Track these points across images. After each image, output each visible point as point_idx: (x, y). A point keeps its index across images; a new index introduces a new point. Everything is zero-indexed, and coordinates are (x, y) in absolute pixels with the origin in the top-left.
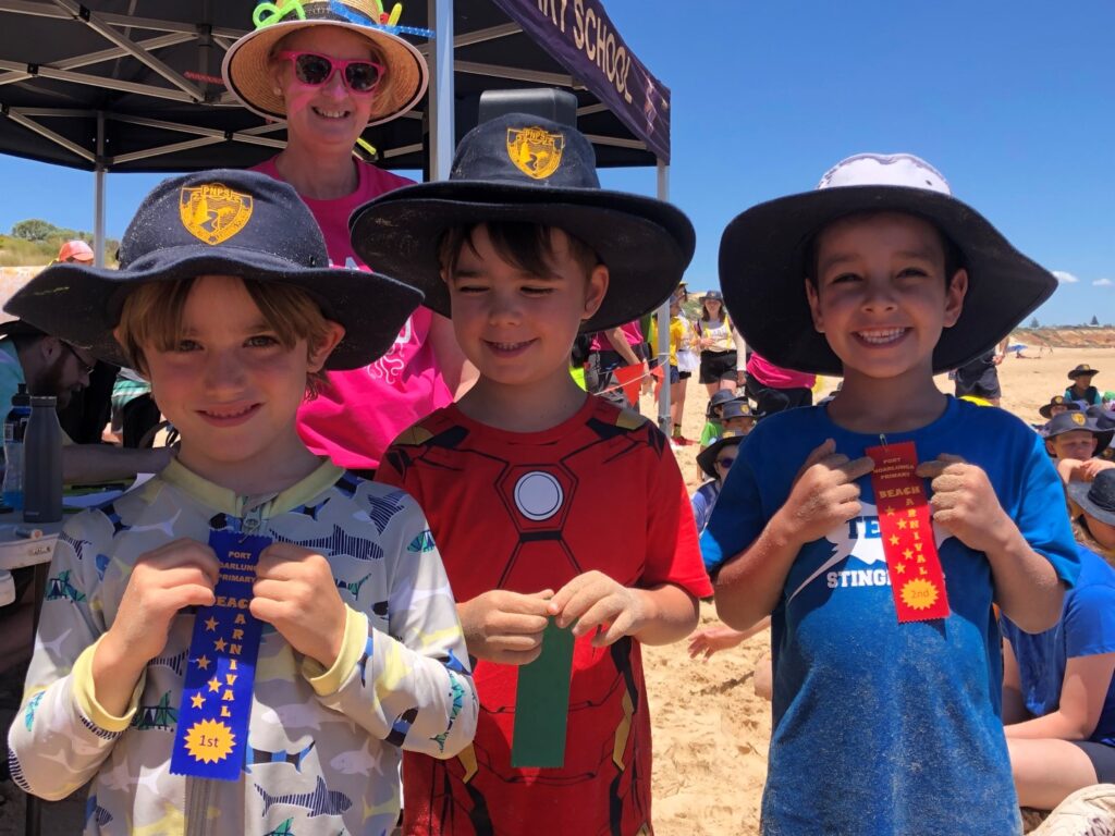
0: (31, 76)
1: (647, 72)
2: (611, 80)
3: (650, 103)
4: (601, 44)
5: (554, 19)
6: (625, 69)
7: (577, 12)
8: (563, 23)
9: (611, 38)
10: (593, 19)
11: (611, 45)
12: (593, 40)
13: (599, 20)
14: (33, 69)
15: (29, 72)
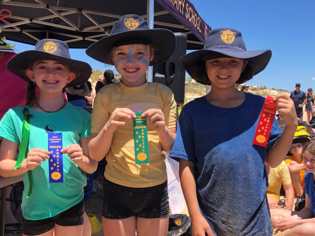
0: (30, 22)
1: (205, 23)
2: (195, 27)
3: (206, 32)
4: (193, 17)
5: (180, 10)
6: (199, 23)
7: (187, 8)
8: (183, 12)
9: (196, 15)
10: (191, 10)
11: (196, 16)
12: (191, 16)
13: (193, 10)
14: (31, 20)
15: (30, 21)
